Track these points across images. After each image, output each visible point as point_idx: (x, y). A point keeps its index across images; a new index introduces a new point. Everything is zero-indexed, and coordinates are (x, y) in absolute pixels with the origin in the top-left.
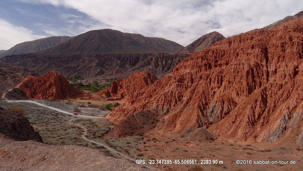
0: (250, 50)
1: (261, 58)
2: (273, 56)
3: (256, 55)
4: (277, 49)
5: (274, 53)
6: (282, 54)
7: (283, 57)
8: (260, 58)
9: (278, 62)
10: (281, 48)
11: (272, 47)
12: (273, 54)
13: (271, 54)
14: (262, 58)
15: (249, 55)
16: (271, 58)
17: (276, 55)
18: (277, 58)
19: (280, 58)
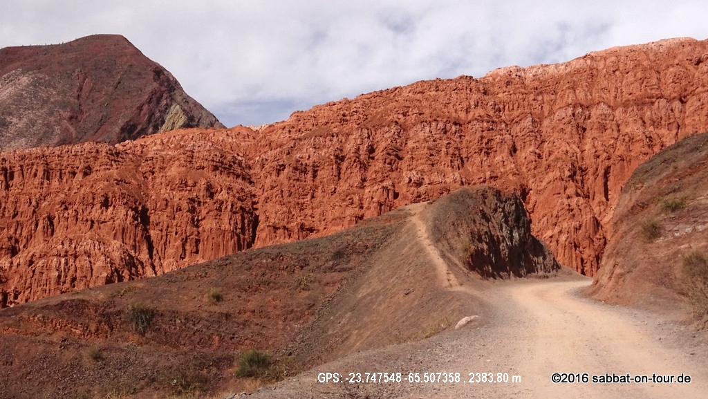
0: (100, 211)
1: (135, 240)
2: (167, 235)
3: (121, 228)
4: (177, 216)
5: (168, 227)
6: (192, 234)
7: (194, 241)
8: (131, 241)
9: (183, 256)
10: (190, 215)
11: (164, 207)
12: (167, 229)
13: (161, 231)
14: (137, 239)
15: (96, 225)
16: (162, 242)
17: (176, 233)
18: (179, 243)
19: (188, 244)
